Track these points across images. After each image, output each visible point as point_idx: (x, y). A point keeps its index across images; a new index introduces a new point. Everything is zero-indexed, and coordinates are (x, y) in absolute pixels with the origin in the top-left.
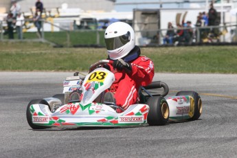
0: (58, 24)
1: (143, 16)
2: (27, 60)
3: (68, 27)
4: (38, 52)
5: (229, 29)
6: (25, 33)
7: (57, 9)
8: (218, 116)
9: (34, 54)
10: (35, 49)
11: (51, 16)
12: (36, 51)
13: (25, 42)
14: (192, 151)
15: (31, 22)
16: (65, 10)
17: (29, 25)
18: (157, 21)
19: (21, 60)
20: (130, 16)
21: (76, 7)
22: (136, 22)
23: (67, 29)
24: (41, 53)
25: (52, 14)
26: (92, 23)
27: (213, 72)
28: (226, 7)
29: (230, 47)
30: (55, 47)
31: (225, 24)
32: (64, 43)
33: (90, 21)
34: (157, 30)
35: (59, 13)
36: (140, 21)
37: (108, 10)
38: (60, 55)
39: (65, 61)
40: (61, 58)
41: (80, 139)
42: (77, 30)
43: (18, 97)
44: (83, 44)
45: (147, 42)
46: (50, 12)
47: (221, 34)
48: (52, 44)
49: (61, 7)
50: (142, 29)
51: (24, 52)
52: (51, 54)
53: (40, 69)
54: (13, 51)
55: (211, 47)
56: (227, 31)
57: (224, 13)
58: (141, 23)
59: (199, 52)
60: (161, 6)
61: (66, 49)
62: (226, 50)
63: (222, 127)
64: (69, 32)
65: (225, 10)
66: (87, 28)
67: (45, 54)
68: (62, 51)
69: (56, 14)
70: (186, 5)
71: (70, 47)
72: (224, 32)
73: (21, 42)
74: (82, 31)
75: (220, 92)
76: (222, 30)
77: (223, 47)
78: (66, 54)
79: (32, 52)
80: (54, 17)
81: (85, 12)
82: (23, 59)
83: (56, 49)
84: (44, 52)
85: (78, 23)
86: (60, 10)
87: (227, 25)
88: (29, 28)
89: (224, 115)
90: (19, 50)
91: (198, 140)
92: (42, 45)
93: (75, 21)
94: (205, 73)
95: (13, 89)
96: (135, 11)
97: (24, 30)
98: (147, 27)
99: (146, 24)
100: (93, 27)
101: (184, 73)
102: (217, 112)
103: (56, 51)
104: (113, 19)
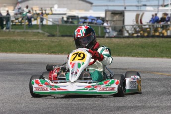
0: (51, 20)
1: (112, 15)
2: (29, 45)
3: (58, 22)
4: (37, 39)
8: (166, 90)
9: (34, 41)
10: (35, 37)
11: (46, 14)
12: (35, 38)
13: (27, 32)
16: (56, 9)
18: (122, 19)
19: (24, 45)
20: (102, 15)
21: (64, 8)
22: (107, 19)
23: (57, 23)
24: (39, 40)
25: (47, 12)
26: (76, 19)
27: (162, 57)
30: (48, 36)
32: (55, 33)
33: (74, 18)
34: (122, 25)
35: (51, 11)
36: (110, 19)
37: (87, 10)
38: (52, 42)
39: (55, 46)
40: (53, 44)
41: (66, 104)
42: (65, 24)
43: (21, 72)
44: (68, 34)
45: (115, 34)
46: (45, 11)
47: (168, 29)
48: (47, 34)
49: (53, 8)
51: (26, 40)
52: (45, 41)
53: (38, 52)
54: (19, 38)
55: (161, 39)
59: (152, 42)
60: (125, 8)
61: (56, 37)
63: (168, 97)
64: (58, 25)
66: (72, 23)
67: (42, 41)
68: (53, 39)
69: (50, 12)
71: (59, 36)
73: (24, 32)
74: (68, 24)
75: (167, 72)
77: (169, 39)
78: (56, 42)
79: (32, 39)
80: (48, 14)
81: (70, 11)
82: (26, 44)
83: (49, 37)
84: (41, 39)
85: (65, 19)
86: (52, 9)
90: (23, 38)
91: (151, 107)
92: (39, 35)
93: (63, 18)
94: (156, 58)
96: (106, 11)
98: (115, 23)
99: (114, 21)
100: (76, 22)
101: (141, 57)
103: (49, 39)
104: (91, 17)
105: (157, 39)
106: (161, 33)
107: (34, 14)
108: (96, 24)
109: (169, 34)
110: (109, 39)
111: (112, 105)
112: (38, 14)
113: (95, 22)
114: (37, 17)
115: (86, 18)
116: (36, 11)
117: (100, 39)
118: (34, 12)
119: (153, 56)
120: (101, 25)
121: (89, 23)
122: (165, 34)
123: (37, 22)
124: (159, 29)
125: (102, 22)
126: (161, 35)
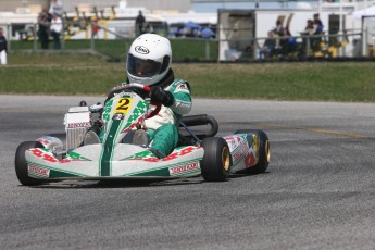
0: (113, 30)
1: (232, 19)
2: (69, 79)
3: (127, 33)
4: (85, 68)
5: (351, 39)
6: (68, 41)
7: (113, 7)
8: (332, 162)
9: (78, 71)
10: (82, 64)
11: (103, 18)
12: (82, 66)
13: (68, 54)
14: (293, 211)
15: (75, 26)
16: (124, 9)
17: (72, 29)
18: (251, 26)
19: (60, 80)
20: (213, 19)
21: (138, 6)
22: (221, 27)
23: (125, 36)
24: (88, 70)
25: (105, 15)
26: (161, 28)
27: (326, 99)
28: (346, 8)
29: (351, 64)
30: (109, 61)
31: (345, 31)
32: (121, 56)
33: (158, 25)
34: (251, 38)
35: (114, 13)
36: (227, 27)
37: (183, 10)
38: (115, 72)
40: (116, 77)
45: (236, 55)
46: (102, 12)
47: (340, 45)
48: (105, 57)
49: (118, 6)
50: (230, 37)
51: (64, 68)
52: (101, 71)
53: (86, 92)
54: (50, 66)
55: (325, 64)
56: (348, 41)
57: (344, 16)
58: (228, 30)
59: (308, 70)
60: (257, 6)
61: (123, 64)
62: (345, 68)
63: (336, 177)
64: (128, 40)
65: (345, 13)
67: (94, 71)
68: (117, 66)
69: (111, 15)
70: (291, 5)
72: (344, 44)
73: (61, 54)
75: (335, 127)
76: (341, 39)
77: (341, 64)
78: (122, 72)
79: (76, 68)
80: (108, 19)
81: (152, 12)
82: (63, 78)
83: (109, 64)
84: (92, 68)
86: (116, 9)
87: (348, 33)
88: (73, 34)
89: (339, 160)
90: (58, 66)
91: (301, 196)
92: (91, 58)
94: (316, 100)
95: (48, 120)
96: (220, 12)
97: (67, 37)
98: (237, 34)
99: (235, 31)
101: (286, 100)
102: (329, 157)
103: (108, 67)
104: (191, 23)
105: (318, 65)
106: (326, 52)
107: (80, 19)
108: (200, 36)
109: (341, 55)
110: (225, 65)
111: (227, 193)
112: (88, 19)
113: (199, 33)
114: (87, 25)
115: (180, 26)
116: (83, 13)
117: (207, 65)
118: (81, 15)
119: (309, 97)
120: (211, 39)
121: (187, 35)
122: (334, 55)
123: (87, 35)
124: (323, 45)
125: (212, 33)
126: (327, 56)
